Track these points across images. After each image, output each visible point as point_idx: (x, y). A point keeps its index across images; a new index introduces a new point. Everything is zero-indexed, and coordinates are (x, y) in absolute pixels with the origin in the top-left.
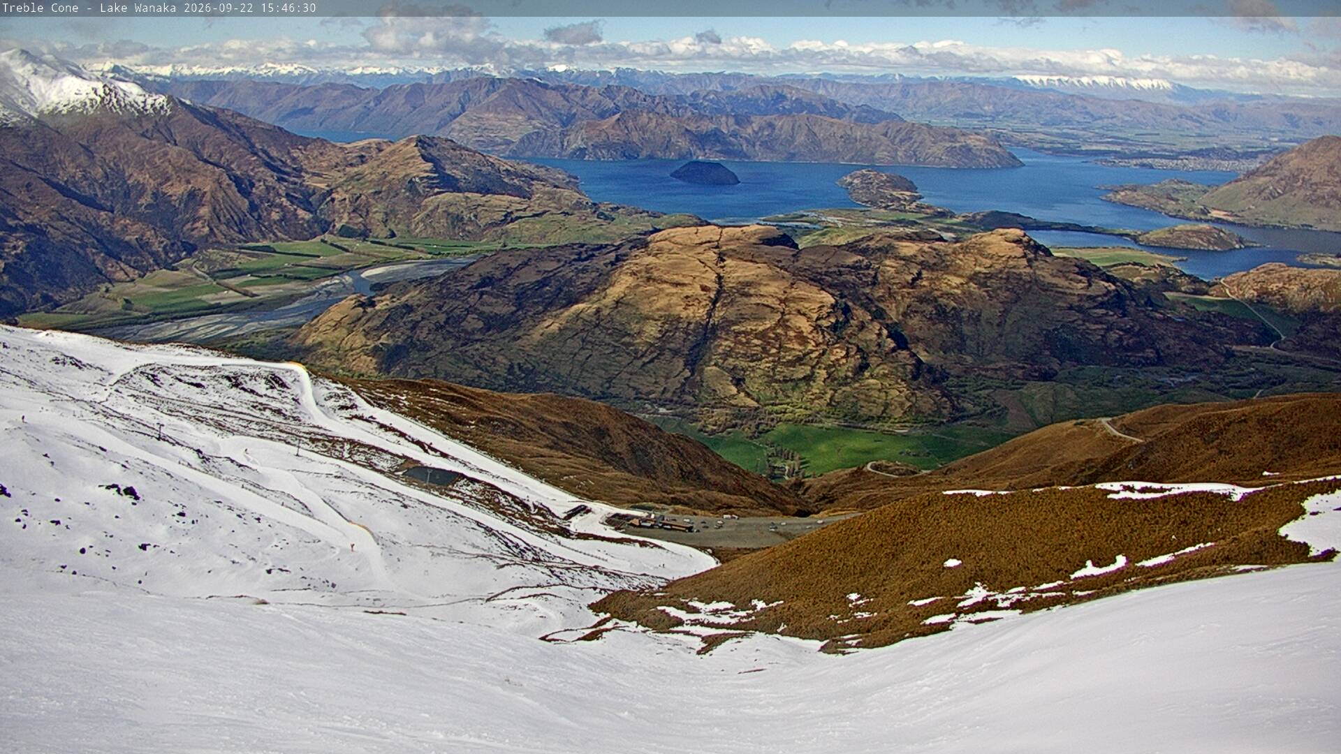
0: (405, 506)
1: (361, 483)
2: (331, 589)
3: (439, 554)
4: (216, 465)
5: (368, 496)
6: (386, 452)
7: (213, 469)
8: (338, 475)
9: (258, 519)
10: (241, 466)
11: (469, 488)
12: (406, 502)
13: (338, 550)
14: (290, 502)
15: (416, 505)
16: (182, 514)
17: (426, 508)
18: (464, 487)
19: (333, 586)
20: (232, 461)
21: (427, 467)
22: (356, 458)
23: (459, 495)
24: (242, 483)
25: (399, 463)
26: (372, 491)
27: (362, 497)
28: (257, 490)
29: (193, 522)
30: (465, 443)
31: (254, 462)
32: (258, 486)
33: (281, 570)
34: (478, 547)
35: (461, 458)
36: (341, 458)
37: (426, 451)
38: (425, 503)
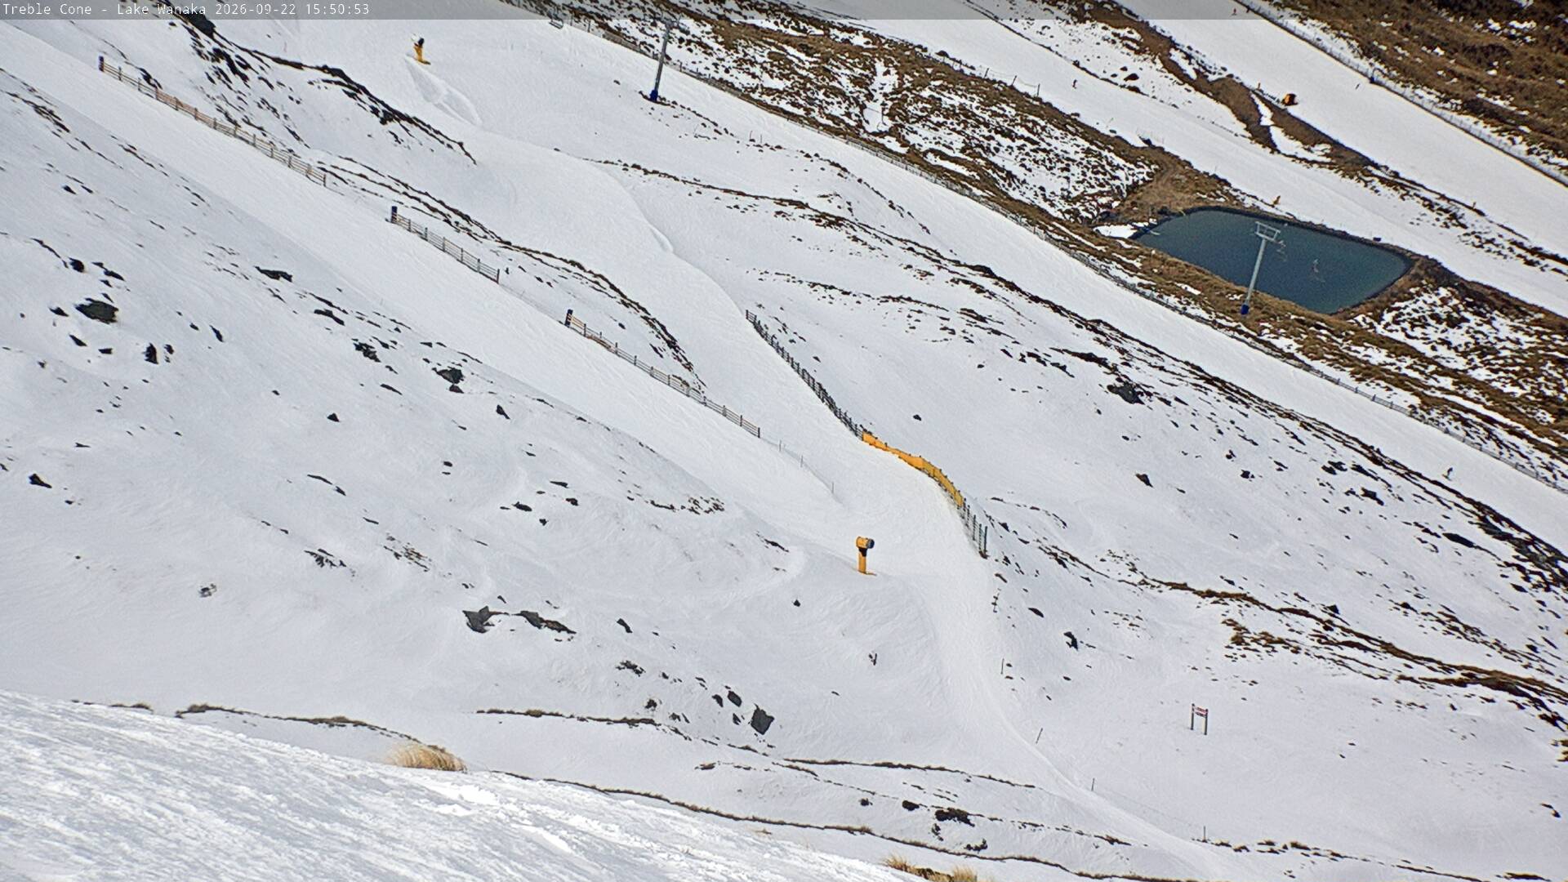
0: (1130, 393)
1: (934, 256)
2: (746, 731)
3: (1269, 641)
4: (277, 97)
5: (958, 323)
6: (1067, 123)
7: (263, 117)
8: (831, 209)
9: (454, 376)
10: (390, 115)
11: (1458, 337)
12: (1138, 375)
13: (795, 562)
14: (601, 312)
15: (1186, 391)
16: (101, 311)
17: (1226, 409)
18: (1433, 333)
19: (761, 721)
20: (355, 90)
21: (1256, 214)
22: (922, 137)
23: (1405, 365)
24: (390, 198)
25: (1124, 178)
26: (981, 305)
27: (930, 323)
28: (462, 240)
29: (151, 354)
30: (1472, 107)
31: (453, 105)
32: (464, 221)
33: (534, 620)
34: (1471, 632)
35: (1434, 183)
36: (852, 133)
37: (1262, 137)
38: (1223, 386)
